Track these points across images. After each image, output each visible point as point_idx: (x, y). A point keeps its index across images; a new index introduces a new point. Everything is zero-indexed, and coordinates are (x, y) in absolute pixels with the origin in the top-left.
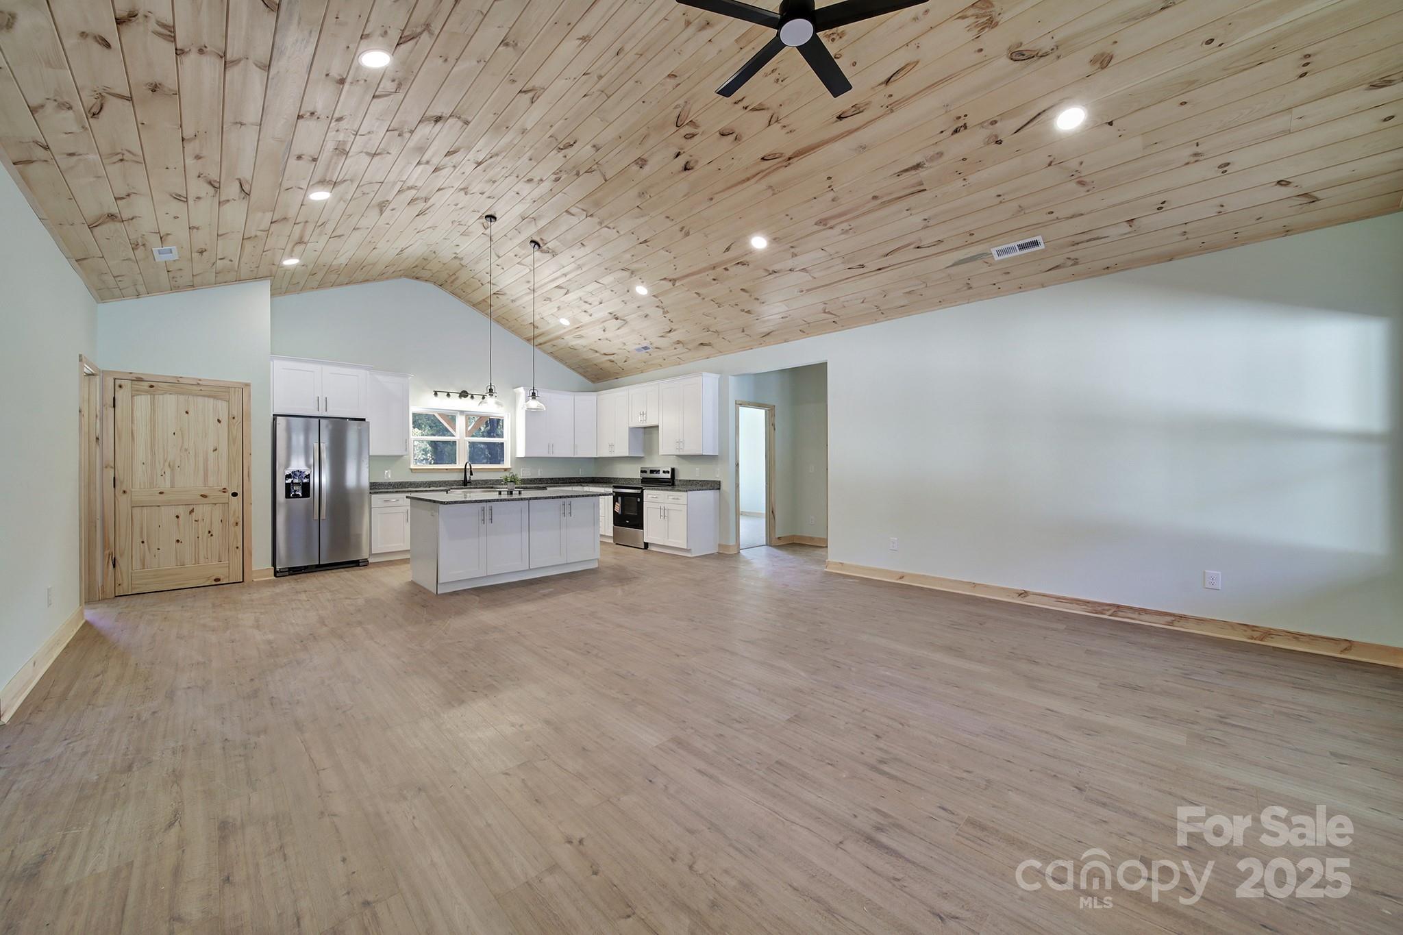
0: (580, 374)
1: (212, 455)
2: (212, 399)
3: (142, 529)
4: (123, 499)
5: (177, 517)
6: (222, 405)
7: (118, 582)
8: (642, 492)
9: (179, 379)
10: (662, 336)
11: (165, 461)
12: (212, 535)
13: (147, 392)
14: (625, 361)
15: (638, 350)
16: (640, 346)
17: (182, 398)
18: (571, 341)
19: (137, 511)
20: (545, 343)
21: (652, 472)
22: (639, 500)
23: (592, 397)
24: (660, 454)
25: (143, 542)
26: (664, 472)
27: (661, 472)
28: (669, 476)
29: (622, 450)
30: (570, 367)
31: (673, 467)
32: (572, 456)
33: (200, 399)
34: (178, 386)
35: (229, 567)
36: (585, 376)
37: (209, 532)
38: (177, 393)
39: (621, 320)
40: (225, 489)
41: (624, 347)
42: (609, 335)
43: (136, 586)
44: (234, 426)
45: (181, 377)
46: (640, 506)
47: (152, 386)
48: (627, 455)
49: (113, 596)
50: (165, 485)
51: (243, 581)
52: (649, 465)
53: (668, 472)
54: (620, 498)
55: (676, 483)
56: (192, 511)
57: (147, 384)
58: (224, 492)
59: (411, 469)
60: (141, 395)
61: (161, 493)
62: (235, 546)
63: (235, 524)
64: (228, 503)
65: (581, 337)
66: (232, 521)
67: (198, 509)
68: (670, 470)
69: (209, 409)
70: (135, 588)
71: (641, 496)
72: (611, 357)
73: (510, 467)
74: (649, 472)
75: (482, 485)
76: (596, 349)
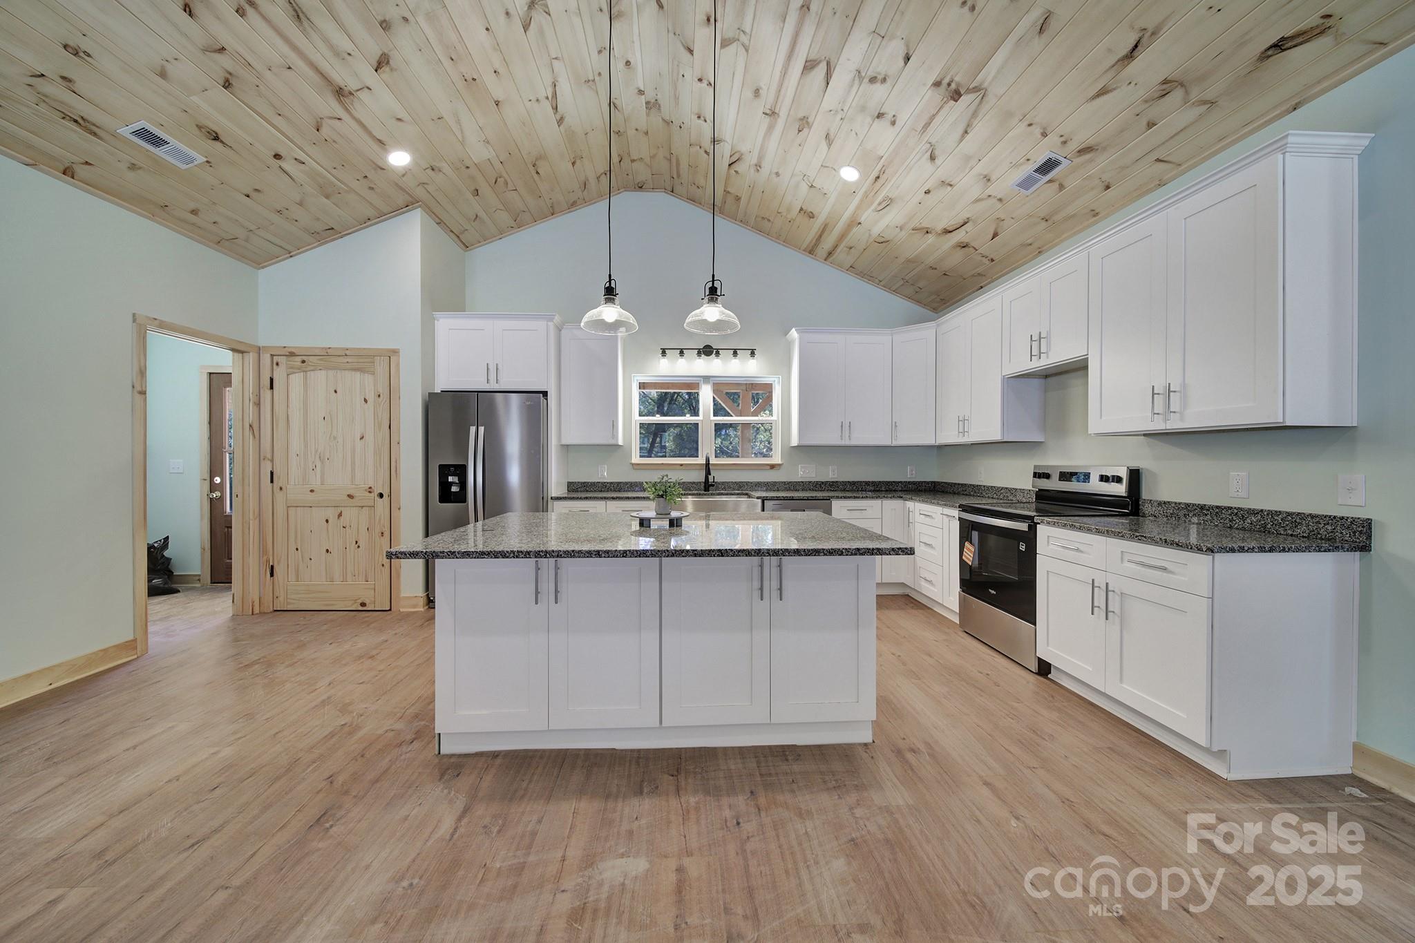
0: (910, 298)
1: (359, 444)
2: (358, 374)
3: (296, 532)
4: (280, 496)
5: (327, 521)
6: (368, 379)
7: (276, 594)
8: (1033, 528)
9: (329, 351)
10: (1102, 92)
11: (316, 451)
12: (359, 547)
13: (300, 370)
14: (995, 235)
15: (1026, 183)
16: (1030, 168)
17: (331, 373)
18: (880, 223)
19: (292, 511)
20: (836, 247)
21: (1066, 476)
22: (1023, 548)
23: (926, 332)
24: (1092, 429)
25: (297, 549)
26: (1104, 478)
27: (1094, 478)
28: (1120, 489)
29: (988, 428)
30: (889, 287)
31: (1135, 464)
32: (888, 443)
33: (348, 374)
34: (328, 358)
35: (375, 590)
36: (919, 302)
37: (356, 542)
38: (327, 368)
39: (969, 91)
40: (370, 488)
41: (988, 192)
42: (946, 167)
43: (292, 601)
44: (380, 406)
45: (329, 348)
46: (1028, 561)
47: (303, 362)
48: (997, 437)
49: (272, 609)
50: (315, 482)
51: (390, 610)
52: (1056, 461)
53: (1118, 480)
54: (975, 535)
55: (1147, 509)
56: (340, 515)
57: (299, 359)
58: (370, 492)
59: (633, 464)
60: (295, 373)
61: (312, 491)
62: (380, 564)
63: (380, 534)
64: (374, 507)
65: (889, 202)
66: (378, 531)
67: (346, 512)
68: (1123, 473)
69: (358, 384)
70: (288, 604)
71: (1030, 538)
72: (959, 236)
73: (780, 462)
74: (1056, 476)
75: (734, 489)
76: (925, 225)
